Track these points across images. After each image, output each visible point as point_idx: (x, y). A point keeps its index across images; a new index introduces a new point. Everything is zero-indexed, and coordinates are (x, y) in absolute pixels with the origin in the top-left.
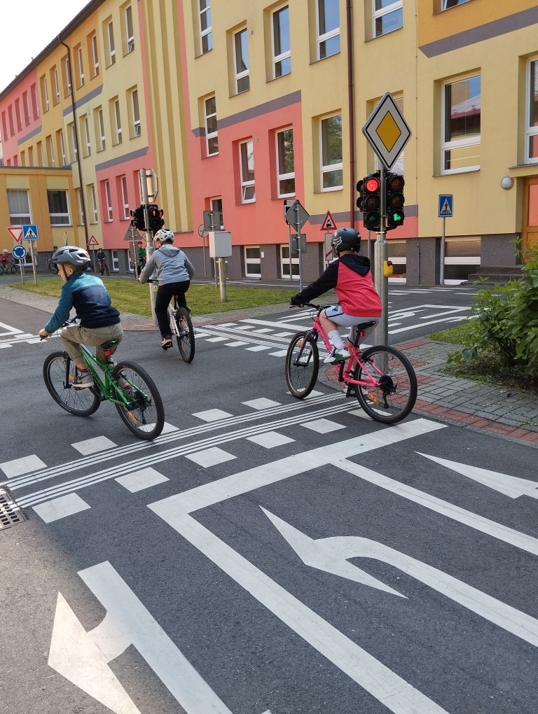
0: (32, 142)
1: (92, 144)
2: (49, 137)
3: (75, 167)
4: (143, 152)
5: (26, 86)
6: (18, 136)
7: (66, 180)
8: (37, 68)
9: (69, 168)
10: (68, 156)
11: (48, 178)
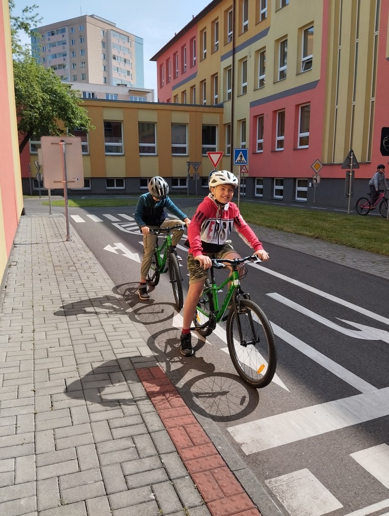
0: (186, 87)
1: (250, 84)
2: (203, 82)
3: (228, 105)
4: (313, 85)
5: (186, 40)
6: (173, 83)
7: (218, 116)
8: (198, 23)
9: (221, 106)
10: (221, 97)
11: (204, 115)
